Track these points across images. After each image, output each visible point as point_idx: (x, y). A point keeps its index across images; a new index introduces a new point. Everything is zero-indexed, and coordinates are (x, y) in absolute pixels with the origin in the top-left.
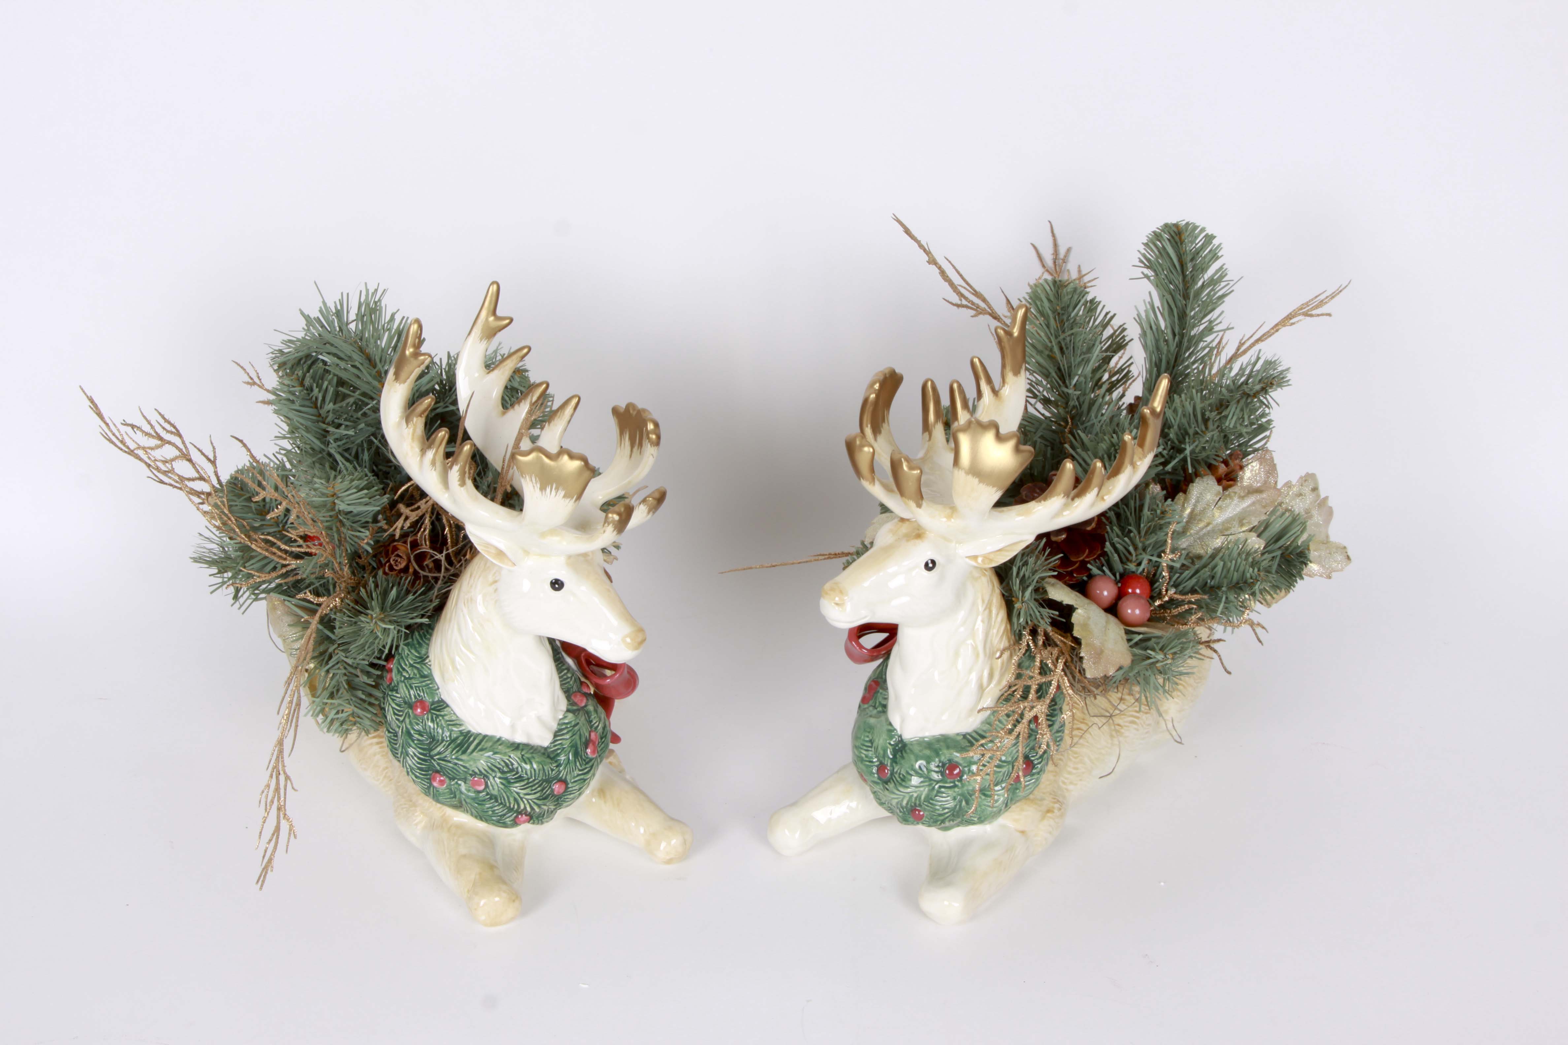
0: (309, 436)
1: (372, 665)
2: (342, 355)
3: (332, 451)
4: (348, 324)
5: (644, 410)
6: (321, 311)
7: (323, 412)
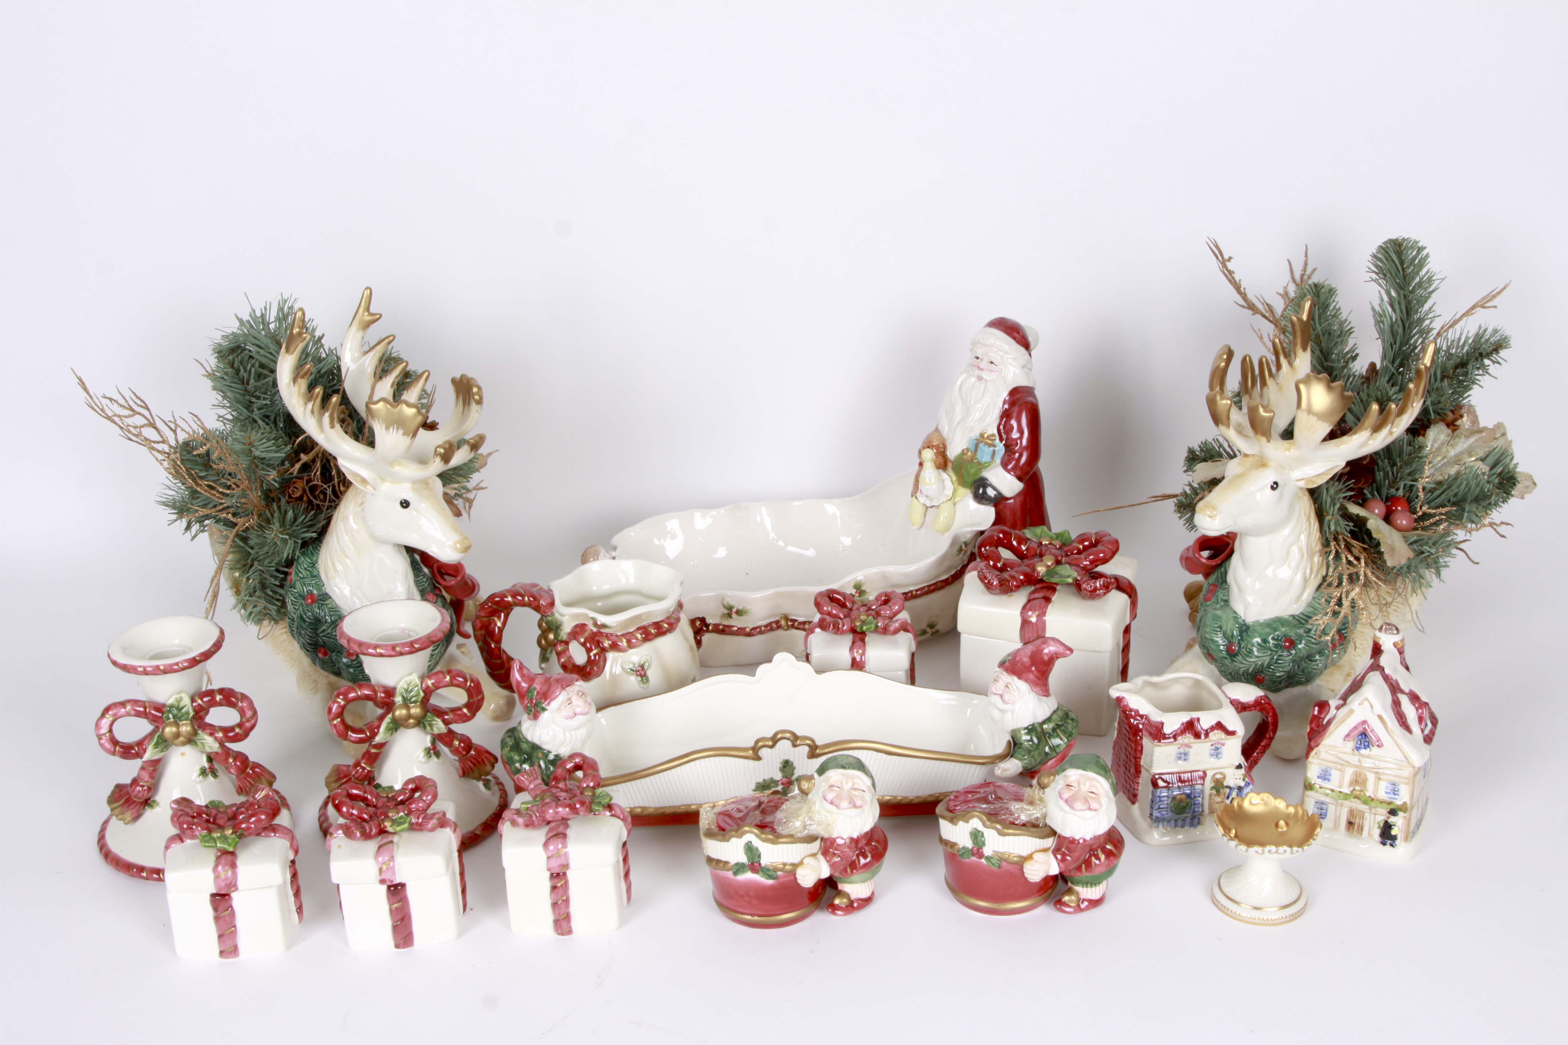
0: (238, 405)
1: (278, 571)
2: (262, 346)
3: (256, 418)
4: (269, 323)
5: (472, 379)
6: (251, 315)
7: (249, 387)
